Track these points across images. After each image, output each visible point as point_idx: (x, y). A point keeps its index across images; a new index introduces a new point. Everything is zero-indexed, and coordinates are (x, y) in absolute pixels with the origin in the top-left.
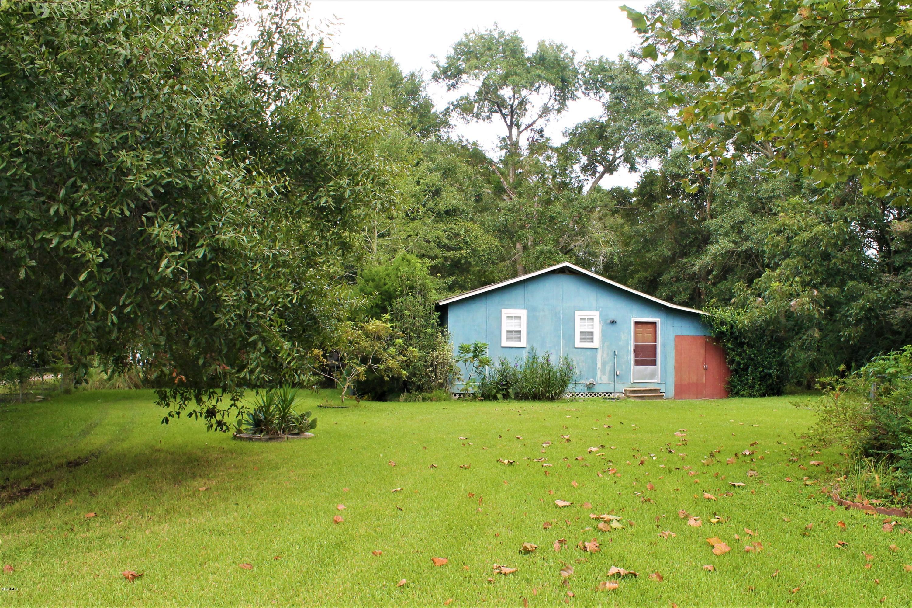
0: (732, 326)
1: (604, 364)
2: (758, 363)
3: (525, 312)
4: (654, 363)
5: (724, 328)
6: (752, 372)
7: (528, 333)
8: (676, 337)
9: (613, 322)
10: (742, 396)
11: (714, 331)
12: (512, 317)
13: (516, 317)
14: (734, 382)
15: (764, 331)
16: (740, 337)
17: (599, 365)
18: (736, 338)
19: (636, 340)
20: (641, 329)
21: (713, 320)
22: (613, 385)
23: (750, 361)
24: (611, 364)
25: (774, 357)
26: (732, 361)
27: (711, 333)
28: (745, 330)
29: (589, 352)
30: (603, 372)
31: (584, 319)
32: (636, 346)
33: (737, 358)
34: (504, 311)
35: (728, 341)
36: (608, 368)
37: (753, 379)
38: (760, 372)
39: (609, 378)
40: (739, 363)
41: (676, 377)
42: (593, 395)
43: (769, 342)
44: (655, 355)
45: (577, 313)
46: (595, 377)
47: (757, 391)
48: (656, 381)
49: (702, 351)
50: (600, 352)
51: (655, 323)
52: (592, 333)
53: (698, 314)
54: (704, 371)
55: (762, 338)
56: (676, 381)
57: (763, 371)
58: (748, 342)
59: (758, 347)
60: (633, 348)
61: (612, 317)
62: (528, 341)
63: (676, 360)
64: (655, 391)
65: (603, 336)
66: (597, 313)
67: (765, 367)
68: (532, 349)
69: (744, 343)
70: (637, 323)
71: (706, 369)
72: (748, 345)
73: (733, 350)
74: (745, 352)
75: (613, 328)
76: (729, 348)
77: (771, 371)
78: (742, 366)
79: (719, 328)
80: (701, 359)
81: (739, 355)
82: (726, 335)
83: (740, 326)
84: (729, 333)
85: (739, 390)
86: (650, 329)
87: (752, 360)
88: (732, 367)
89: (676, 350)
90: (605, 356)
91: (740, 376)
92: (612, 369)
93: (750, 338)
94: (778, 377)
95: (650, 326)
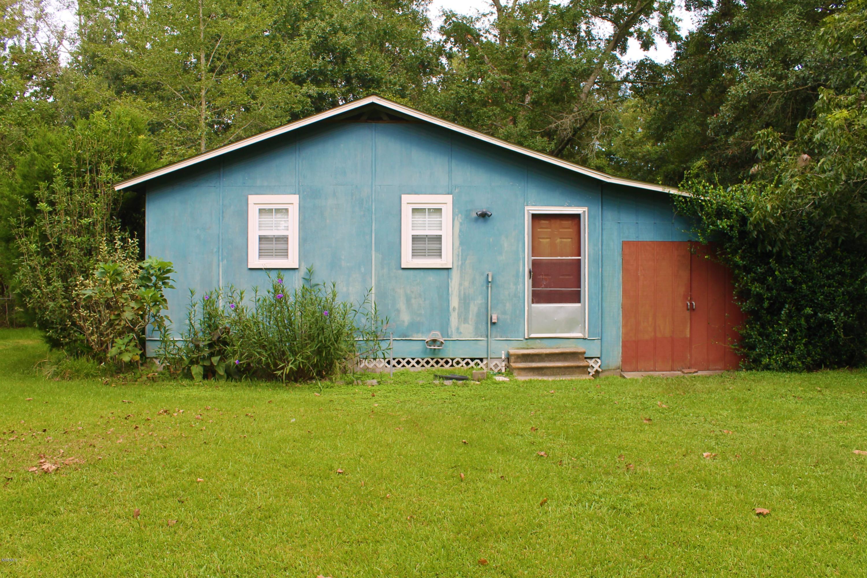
0: (744, 220)
1: (465, 301)
2: (804, 297)
3: (295, 199)
4: (576, 297)
5: (723, 224)
6: (790, 316)
7: (303, 241)
8: (625, 243)
9: (484, 216)
10: (767, 368)
11: (704, 231)
12: (271, 210)
13: (278, 211)
14: (750, 336)
15: (818, 228)
16: (763, 241)
17: (454, 302)
18: (754, 244)
19: (534, 251)
20: (545, 228)
21: (702, 207)
22: (484, 344)
23: (784, 294)
24: (480, 301)
25: (841, 284)
26: (744, 294)
27: (695, 234)
28: (768, 226)
29: (431, 277)
30: (464, 318)
31: (422, 210)
32: (535, 263)
33: (756, 288)
34: (253, 199)
35: (734, 252)
36: (473, 309)
37: (792, 331)
38: (808, 317)
39: (476, 328)
40: (759, 298)
41: (625, 325)
42: (442, 362)
43: (829, 252)
44: (578, 283)
45: (405, 198)
46: (444, 328)
47: (799, 359)
48: (580, 335)
49: (685, 274)
50: (455, 277)
51: (577, 217)
52: (438, 239)
53: (668, 194)
54: (688, 313)
55: (813, 243)
56: (625, 334)
57: (816, 314)
58: (779, 253)
59: (802, 263)
60: (528, 266)
61: (483, 207)
62: (303, 255)
63: (625, 291)
64: (574, 355)
65: (461, 243)
66: (448, 199)
67: (817, 307)
68: (310, 272)
69: (770, 255)
70: (535, 217)
71: (692, 309)
72: (779, 258)
73: (747, 269)
74: (771, 272)
75: (482, 228)
76: (737, 266)
77: (831, 316)
78: (766, 304)
79: (713, 223)
80: (682, 290)
81: (762, 280)
82: (730, 238)
83: (757, 214)
84: (736, 233)
85: (761, 355)
86: (568, 228)
87: (791, 290)
88: (746, 305)
89: (625, 270)
90: (466, 284)
91: (763, 326)
92: (483, 310)
93: (782, 242)
94: (847, 329)
95: (566, 223)
